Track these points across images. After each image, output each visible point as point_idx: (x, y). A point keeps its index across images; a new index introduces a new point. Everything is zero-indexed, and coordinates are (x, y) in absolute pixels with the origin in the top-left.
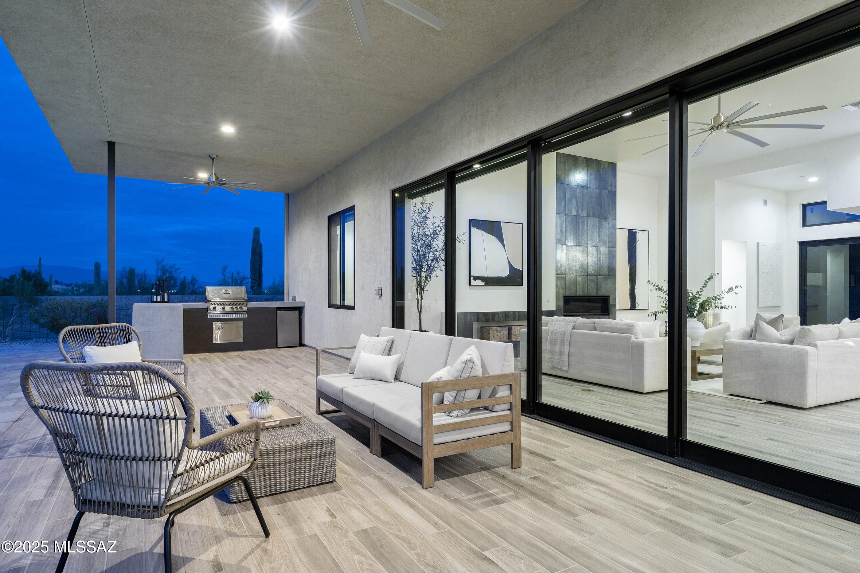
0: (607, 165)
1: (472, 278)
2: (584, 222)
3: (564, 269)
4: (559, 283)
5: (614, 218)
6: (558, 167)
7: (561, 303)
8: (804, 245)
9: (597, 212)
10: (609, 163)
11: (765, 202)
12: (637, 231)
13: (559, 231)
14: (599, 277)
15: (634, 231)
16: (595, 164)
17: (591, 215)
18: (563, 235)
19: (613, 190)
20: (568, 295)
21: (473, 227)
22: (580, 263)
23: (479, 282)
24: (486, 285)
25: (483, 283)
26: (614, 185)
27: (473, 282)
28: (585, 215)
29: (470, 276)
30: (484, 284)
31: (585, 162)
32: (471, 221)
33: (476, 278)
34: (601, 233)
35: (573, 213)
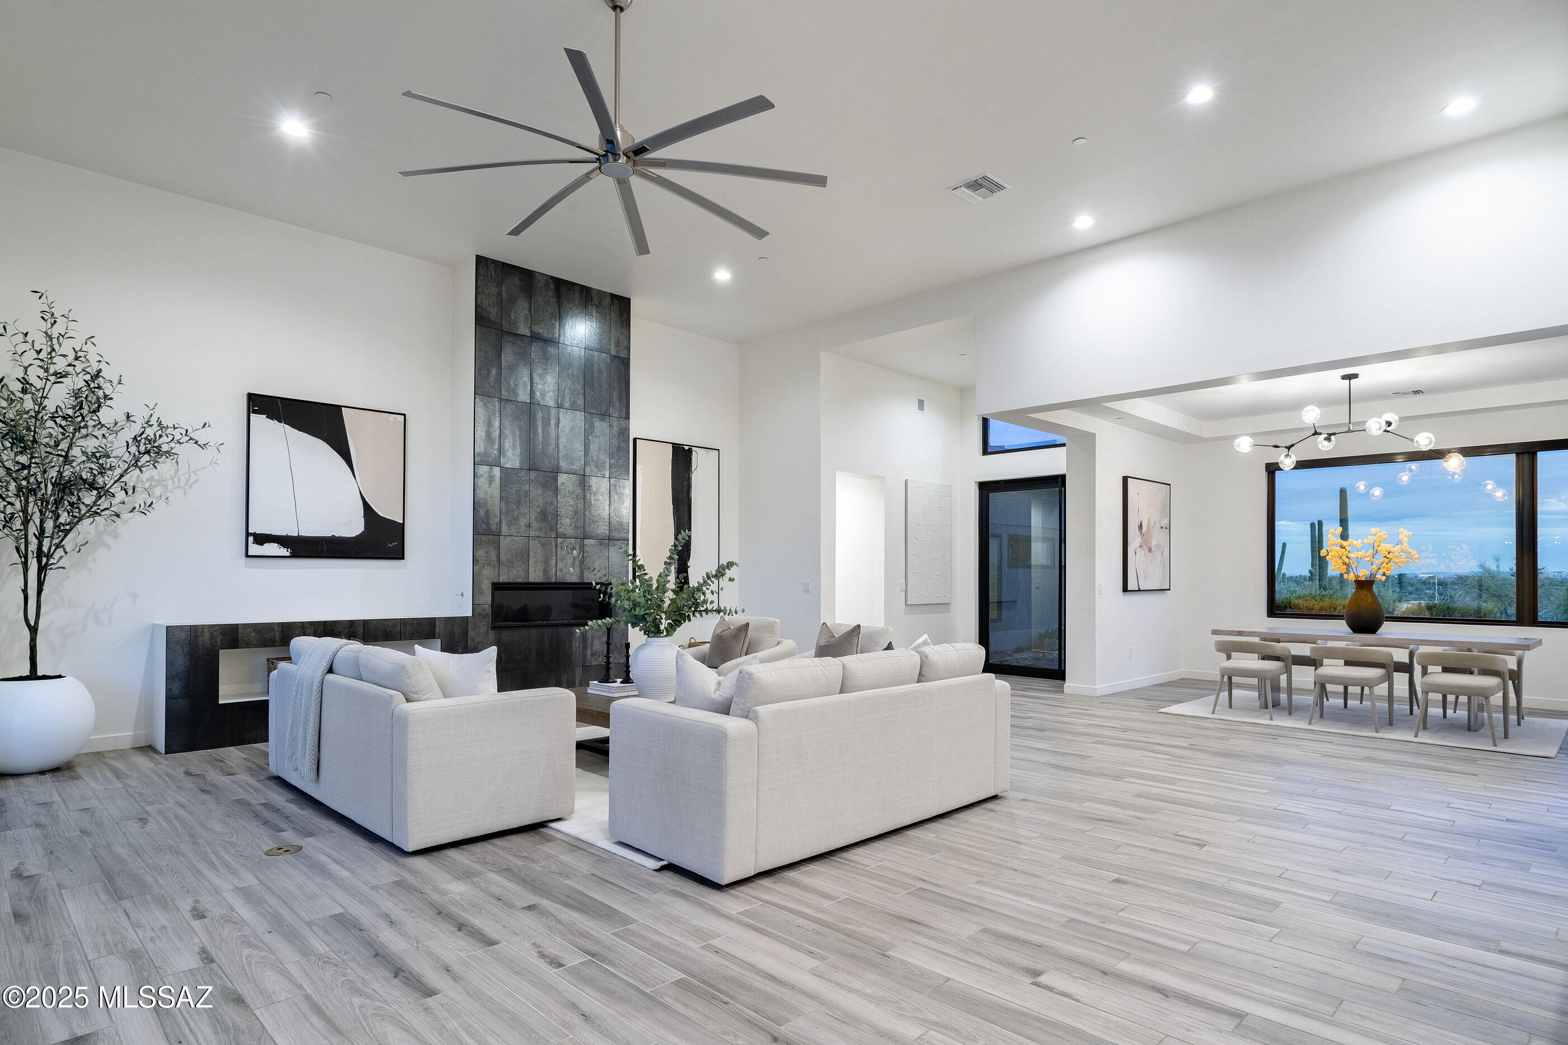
0: (608, 300)
1: (251, 539)
2: (549, 420)
3: (494, 522)
4: (481, 553)
5: (624, 415)
6: (480, 289)
7: (487, 598)
8: (986, 488)
9: (582, 400)
10: (613, 296)
11: (921, 404)
12: (693, 448)
13: (483, 434)
14: (587, 542)
15: (686, 448)
16: (577, 295)
17: (567, 405)
18: (493, 444)
19: (622, 355)
20: (506, 581)
21: (255, 412)
22: (539, 510)
23: (272, 549)
24: (293, 556)
25: (284, 552)
26: (624, 344)
27: (255, 549)
28: (551, 404)
29: (248, 534)
30: (288, 554)
31: (552, 287)
32: (250, 396)
33: (261, 539)
34: (592, 447)
35: (521, 397)
